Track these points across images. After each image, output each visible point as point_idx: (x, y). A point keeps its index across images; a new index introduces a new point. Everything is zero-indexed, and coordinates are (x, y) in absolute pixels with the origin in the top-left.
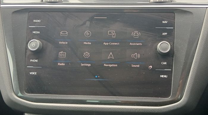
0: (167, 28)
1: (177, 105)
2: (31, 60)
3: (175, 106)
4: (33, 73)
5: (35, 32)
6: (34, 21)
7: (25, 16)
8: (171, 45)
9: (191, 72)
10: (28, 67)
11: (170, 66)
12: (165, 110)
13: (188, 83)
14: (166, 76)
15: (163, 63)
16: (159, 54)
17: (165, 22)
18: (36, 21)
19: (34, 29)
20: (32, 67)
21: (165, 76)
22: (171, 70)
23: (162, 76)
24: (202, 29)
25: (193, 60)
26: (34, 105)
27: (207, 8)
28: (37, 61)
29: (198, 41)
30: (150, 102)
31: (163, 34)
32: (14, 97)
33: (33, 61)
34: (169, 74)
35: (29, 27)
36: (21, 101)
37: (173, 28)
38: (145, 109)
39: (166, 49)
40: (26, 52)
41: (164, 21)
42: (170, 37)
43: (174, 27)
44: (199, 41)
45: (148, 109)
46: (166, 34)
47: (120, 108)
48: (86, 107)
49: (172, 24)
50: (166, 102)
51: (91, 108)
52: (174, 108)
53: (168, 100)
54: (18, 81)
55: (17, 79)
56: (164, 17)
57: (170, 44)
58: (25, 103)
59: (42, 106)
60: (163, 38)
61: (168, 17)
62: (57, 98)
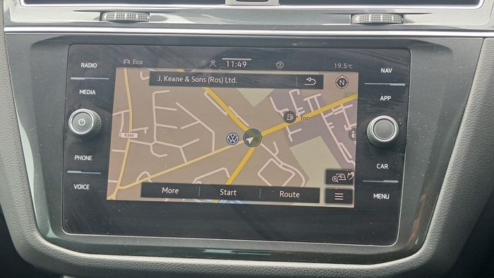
0: (391, 84)
1: (412, 262)
2: (77, 157)
3: (404, 263)
4: (82, 187)
5: (84, 92)
6: (83, 65)
7: (62, 54)
8: (399, 126)
9: (443, 187)
10: (69, 172)
11: (395, 172)
12: (383, 273)
13: (436, 213)
14: (386, 195)
15: (379, 166)
16: (371, 144)
17: (387, 71)
18: (86, 65)
19: (82, 85)
20: (80, 172)
21: (385, 197)
22: (397, 182)
23: (378, 196)
24: (473, 87)
25: (449, 160)
26: (85, 259)
27: (484, 38)
28: (89, 158)
29: (463, 115)
30: (349, 255)
31: (382, 98)
32: (38, 241)
33: (81, 158)
34: (394, 190)
35: (72, 78)
36: (54, 250)
37: (404, 85)
38: (336, 269)
39: (388, 134)
40: (64, 139)
41: (385, 67)
42: (398, 104)
43: (407, 81)
44: (465, 115)
45: (344, 270)
46: (389, 98)
47: (281, 268)
48: (203, 265)
49: (402, 76)
50: (384, 255)
51: (215, 266)
52: (403, 269)
53: (391, 250)
54: (48, 204)
55: (44, 200)
56: (386, 58)
57: (398, 123)
58: (64, 254)
59: (102, 261)
60: (381, 109)
61: (393, 59)
62: (138, 243)
